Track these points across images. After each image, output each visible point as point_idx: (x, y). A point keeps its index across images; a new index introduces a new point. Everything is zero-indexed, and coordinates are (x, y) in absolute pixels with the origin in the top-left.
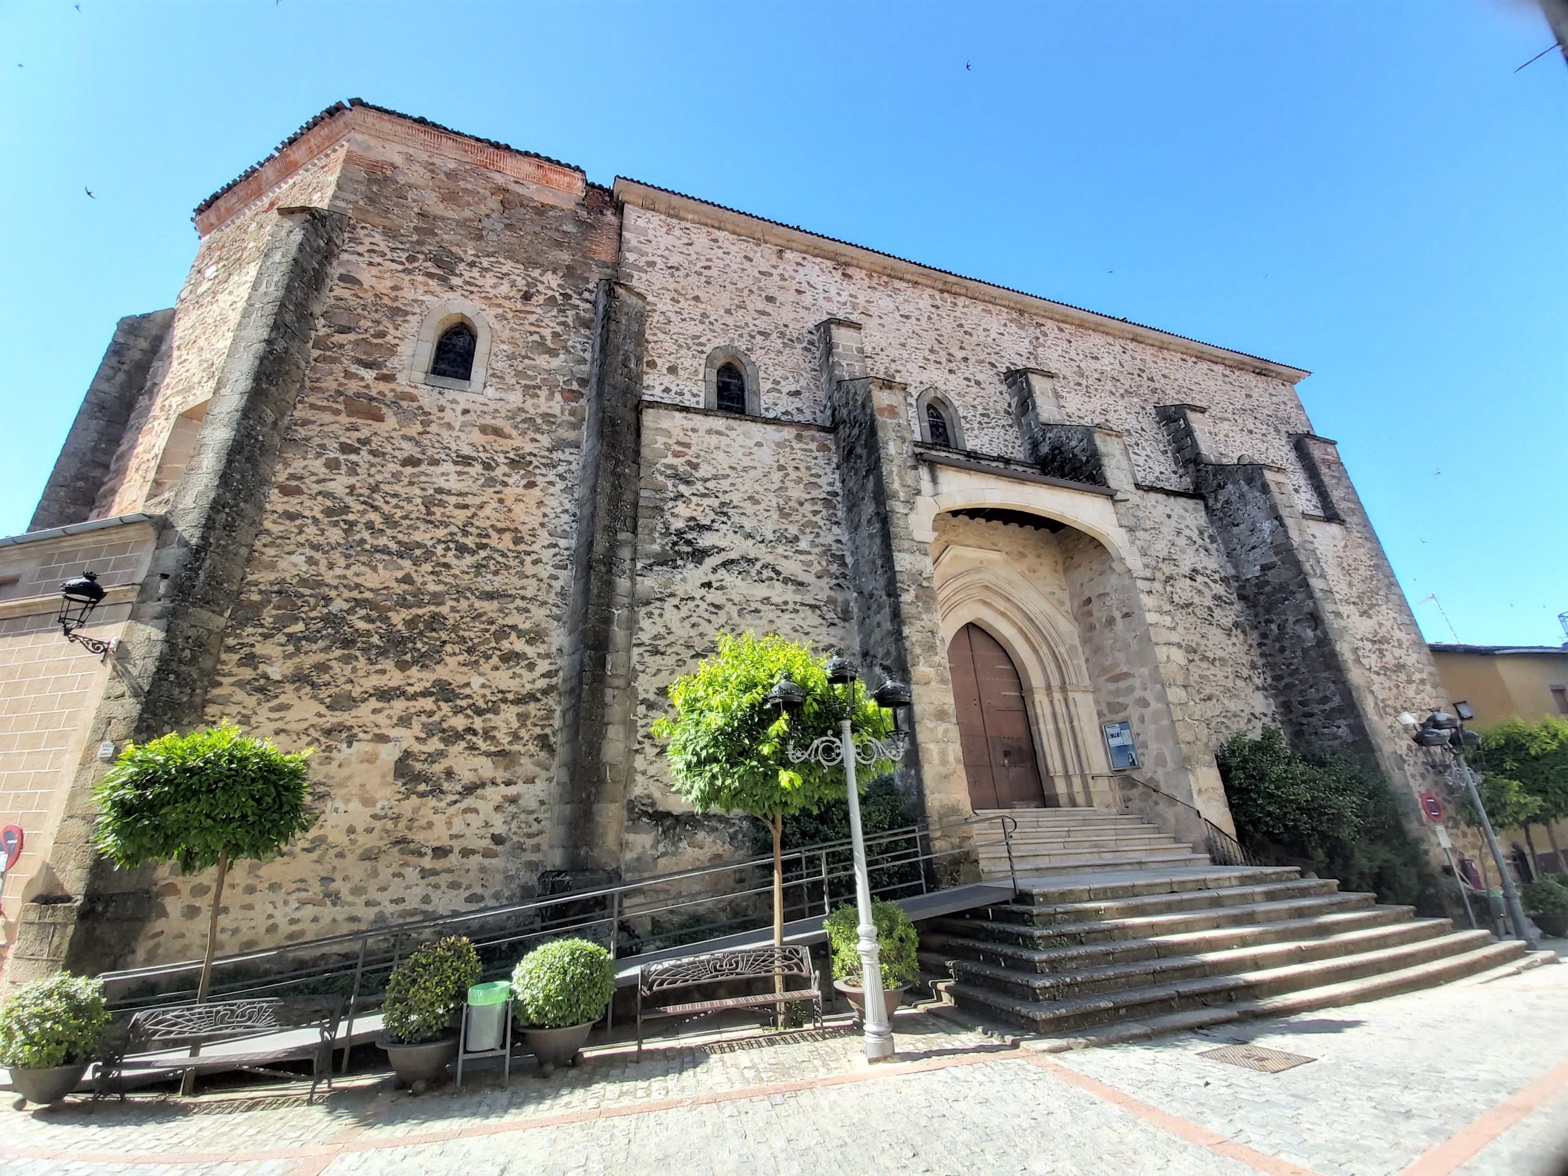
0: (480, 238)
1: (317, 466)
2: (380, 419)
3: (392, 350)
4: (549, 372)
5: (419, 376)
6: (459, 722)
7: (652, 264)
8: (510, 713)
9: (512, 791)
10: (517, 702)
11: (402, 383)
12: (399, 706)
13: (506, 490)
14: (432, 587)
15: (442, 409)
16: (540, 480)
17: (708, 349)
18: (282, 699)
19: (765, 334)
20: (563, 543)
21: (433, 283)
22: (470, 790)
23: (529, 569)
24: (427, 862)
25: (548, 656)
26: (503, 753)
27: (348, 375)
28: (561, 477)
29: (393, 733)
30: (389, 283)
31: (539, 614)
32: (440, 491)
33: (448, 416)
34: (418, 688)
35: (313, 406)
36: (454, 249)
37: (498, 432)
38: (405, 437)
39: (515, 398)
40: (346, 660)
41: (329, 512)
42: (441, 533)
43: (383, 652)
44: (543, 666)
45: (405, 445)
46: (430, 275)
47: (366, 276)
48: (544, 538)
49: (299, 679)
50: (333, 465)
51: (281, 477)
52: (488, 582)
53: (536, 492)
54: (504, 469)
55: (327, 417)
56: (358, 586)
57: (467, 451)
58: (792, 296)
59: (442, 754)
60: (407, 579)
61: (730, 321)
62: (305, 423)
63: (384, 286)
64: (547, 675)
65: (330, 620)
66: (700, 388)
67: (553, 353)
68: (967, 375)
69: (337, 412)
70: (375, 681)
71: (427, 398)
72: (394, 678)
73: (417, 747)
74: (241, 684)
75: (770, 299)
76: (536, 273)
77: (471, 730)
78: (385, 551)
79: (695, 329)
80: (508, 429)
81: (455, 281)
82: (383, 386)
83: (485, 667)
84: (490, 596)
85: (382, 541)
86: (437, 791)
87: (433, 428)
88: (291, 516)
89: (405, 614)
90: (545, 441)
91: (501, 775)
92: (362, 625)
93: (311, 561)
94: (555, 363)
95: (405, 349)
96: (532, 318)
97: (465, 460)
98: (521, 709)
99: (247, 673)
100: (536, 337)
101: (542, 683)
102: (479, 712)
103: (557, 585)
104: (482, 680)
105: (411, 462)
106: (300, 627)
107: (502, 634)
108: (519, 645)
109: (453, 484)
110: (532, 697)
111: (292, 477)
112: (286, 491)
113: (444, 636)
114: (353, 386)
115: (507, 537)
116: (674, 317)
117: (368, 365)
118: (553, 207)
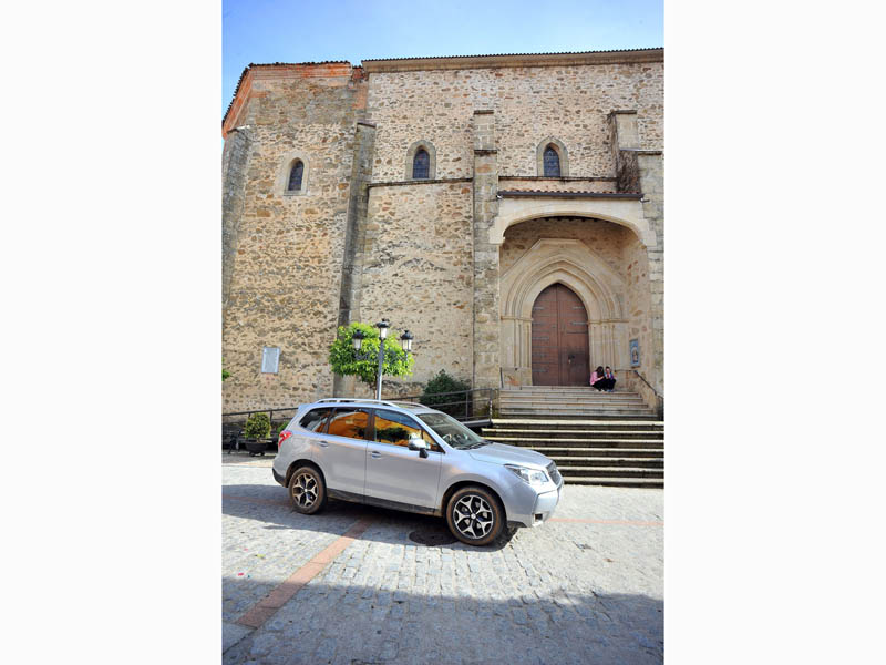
0: (305, 116)
1: (249, 240)
2: (268, 216)
3: (272, 183)
4: (333, 177)
5: (282, 193)
6: (300, 341)
7: (383, 104)
8: (317, 336)
9: (319, 368)
10: (320, 332)
11: (276, 199)
12: (279, 334)
13: (316, 239)
14: (288, 286)
15: (290, 206)
16: (329, 232)
17: (408, 146)
18: (245, 332)
19: (442, 128)
20: (338, 260)
21: (286, 146)
22: (304, 366)
23: (324, 274)
24: (291, 392)
25: (331, 312)
26: (315, 353)
27: (258, 199)
28: (338, 228)
29: (279, 344)
30: (270, 152)
31: (328, 293)
32: (290, 243)
33: (294, 209)
34: (285, 328)
35: (247, 215)
36: (295, 126)
37: (312, 212)
38: (278, 222)
39: (319, 194)
40: (262, 317)
41: (254, 259)
42: (291, 262)
43: (274, 314)
44: (330, 317)
45: (278, 225)
46: (285, 143)
47: (261, 151)
48: (331, 259)
49: (249, 325)
50: (254, 239)
51: (238, 248)
52: (309, 282)
53: (327, 237)
54: (314, 229)
55: (251, 219)
56: (264, 288)
57: (300, 223)
58: (460, 99)
59: (294, 353)
60: (280, 283)
61: (422, 125)
62: (245, 223)
63: (268, 154)
64: (332, 320)
65: (257, 302)
66: (403, 170)
67: (335, 166)
68: (578, 122)
69: (254, 216)
70: (271, 325)
71: (285, 201)
72: (277, 324)
73: (286, 350)
74: (233, 327)
75: (447, 105)
76: (328, 127)
77: (304, 344)
78: (272, 272)
79: (402, 135)
80: (316, 210)
81: (295, 142)
82: (269, 201)
83: (308, 318)
84: (309, 288)
85: (272, 268)
86: (293, 367)
87: (288, 216)
88: (243, 262)
89: (280, 298)
90: (331, 212)
91: (315, 362)
92: (266, 304)
93: (249, 279)
94: (337, 171)
95: (276, 182)
96: (327, 151)
97: (300, 228)
98: (321, 335)
99: (234, 324)
100: (328, 161)
101: (330, 324)
102: (307, 336)
103: (336, 280)
104: (306, 324)
105: (280, 232)
106: (247, 306)
107: (314, 304)
108: (321, 308)
109: (295, 240)
110: (326, 330)
111: (242, 246)
112: (241, 252)
113: (293, 306)
114: (260, 203)
115: (316, 260)
116: (391, 132)
117: (264, 193)
118: (337, 88)
